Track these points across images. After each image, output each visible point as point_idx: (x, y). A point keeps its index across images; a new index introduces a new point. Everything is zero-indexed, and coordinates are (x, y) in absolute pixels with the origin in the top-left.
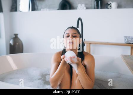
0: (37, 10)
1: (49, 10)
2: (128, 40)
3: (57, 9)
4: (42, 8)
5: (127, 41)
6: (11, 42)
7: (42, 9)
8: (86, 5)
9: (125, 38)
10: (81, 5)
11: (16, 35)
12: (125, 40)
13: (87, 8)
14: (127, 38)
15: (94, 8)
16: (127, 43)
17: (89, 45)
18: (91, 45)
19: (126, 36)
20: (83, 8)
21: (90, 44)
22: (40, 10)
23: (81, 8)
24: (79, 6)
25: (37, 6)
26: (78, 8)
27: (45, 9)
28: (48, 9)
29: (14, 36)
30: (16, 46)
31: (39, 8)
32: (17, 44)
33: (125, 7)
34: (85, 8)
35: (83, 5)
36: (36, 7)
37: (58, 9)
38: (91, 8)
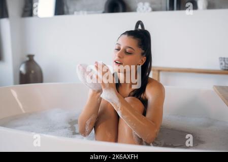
0: (68, 13)
1: (88, 14)
2: (226, 64)
3: (102, 11)
4: (76, 10)
5: (225, 67)
6: (23, 69)
7: (75, 13)
8: (152, 4)
9: (221, 60)
10: (144, 4)
11: (31, 57)
12: (222, 64)
13: (154, 10)
14: (224, 61)
15: (167, 10)
16: (225, 70)
17: (157, 73)
18: (161, 73)
19: (223, 57)
20: (147, 9)
21: (159, 71)
22: (73, 13)
23: (143, 8)
24: (140, 6)
25: (68, 8)
26: (137, 10)
27: (81, 12)
28: (86, 12)
29: (28, 59)
30: (31, 76)
31: (71, 10)
32: (33, 72)
33: (221, 8)
34: (150, 9)
35: (147, 5)
36: (65, 9)
37: (104, 12)
38: (161, 9)
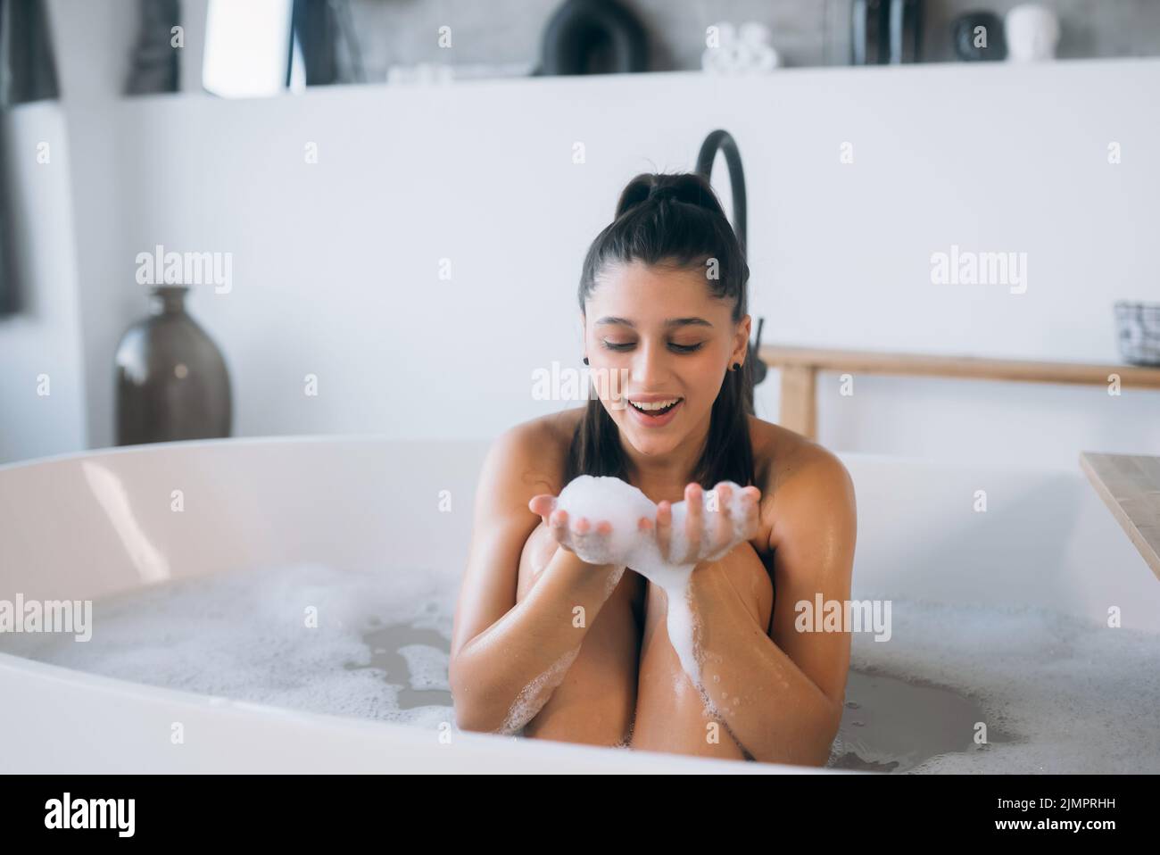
0: (357, 76)
1: (458, 79)
2: (1146, 334)
3: (528, 66)
4: (395, 61)
5: (1143, 348)
6: (131, 356)
7: (395, 74)
8: (778, 30)
9: (1121, 318)
10: (737, 35)
11: (172, 297)
12: (1126, 335)
13: (789, 61)
14: (1140, 319)
15: (853, 61)
16: (1143, 364)
17: (802, 380)
18: (823, 379)
19: (1133, 297)
20: (756, 59)
21: (814, 369)
22: (382, 77)
23: (735, 55)
24: (716, 37)
25: (356, 50)
26: (706, 61)
27: (424, 71)
28: (446, 73)
29: (155, 307)
30: (175, 394)
31: (373, 60)
32: (181, 371)
33: (1123, 51)
34: (770, 58)
35: (755, 34)
36: (344, 56)
37: (538, 73)
38: (821, 59)
